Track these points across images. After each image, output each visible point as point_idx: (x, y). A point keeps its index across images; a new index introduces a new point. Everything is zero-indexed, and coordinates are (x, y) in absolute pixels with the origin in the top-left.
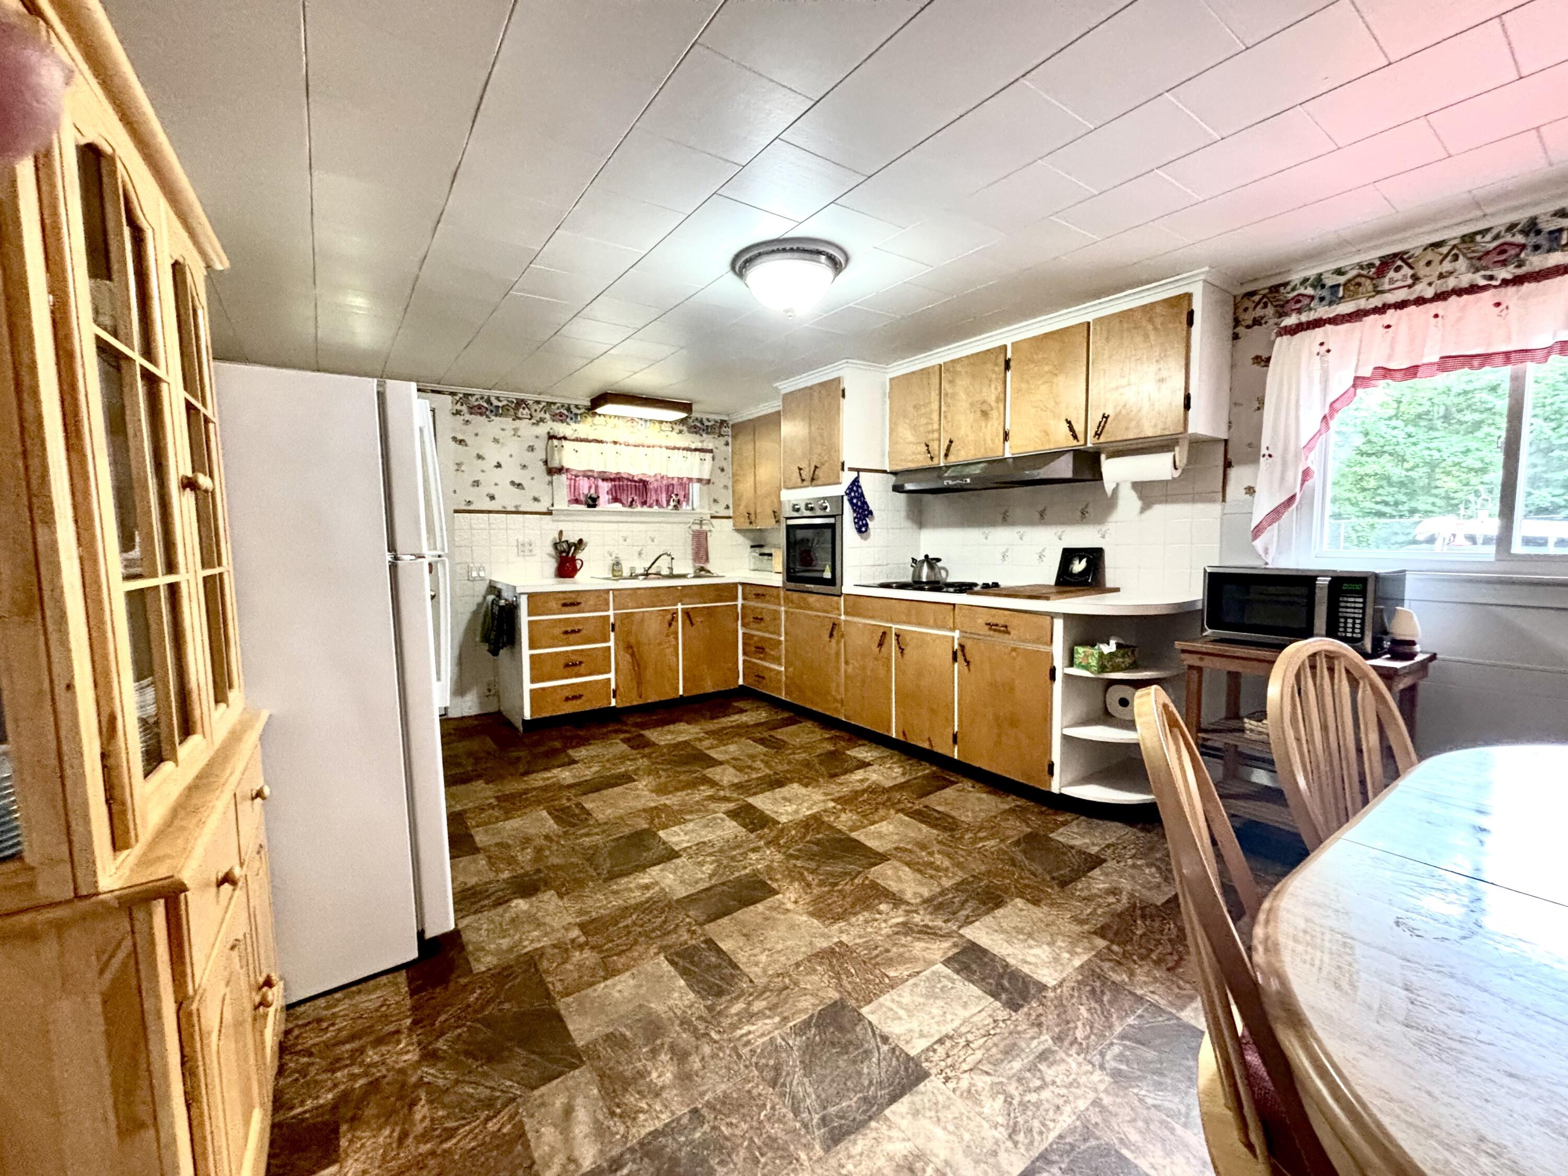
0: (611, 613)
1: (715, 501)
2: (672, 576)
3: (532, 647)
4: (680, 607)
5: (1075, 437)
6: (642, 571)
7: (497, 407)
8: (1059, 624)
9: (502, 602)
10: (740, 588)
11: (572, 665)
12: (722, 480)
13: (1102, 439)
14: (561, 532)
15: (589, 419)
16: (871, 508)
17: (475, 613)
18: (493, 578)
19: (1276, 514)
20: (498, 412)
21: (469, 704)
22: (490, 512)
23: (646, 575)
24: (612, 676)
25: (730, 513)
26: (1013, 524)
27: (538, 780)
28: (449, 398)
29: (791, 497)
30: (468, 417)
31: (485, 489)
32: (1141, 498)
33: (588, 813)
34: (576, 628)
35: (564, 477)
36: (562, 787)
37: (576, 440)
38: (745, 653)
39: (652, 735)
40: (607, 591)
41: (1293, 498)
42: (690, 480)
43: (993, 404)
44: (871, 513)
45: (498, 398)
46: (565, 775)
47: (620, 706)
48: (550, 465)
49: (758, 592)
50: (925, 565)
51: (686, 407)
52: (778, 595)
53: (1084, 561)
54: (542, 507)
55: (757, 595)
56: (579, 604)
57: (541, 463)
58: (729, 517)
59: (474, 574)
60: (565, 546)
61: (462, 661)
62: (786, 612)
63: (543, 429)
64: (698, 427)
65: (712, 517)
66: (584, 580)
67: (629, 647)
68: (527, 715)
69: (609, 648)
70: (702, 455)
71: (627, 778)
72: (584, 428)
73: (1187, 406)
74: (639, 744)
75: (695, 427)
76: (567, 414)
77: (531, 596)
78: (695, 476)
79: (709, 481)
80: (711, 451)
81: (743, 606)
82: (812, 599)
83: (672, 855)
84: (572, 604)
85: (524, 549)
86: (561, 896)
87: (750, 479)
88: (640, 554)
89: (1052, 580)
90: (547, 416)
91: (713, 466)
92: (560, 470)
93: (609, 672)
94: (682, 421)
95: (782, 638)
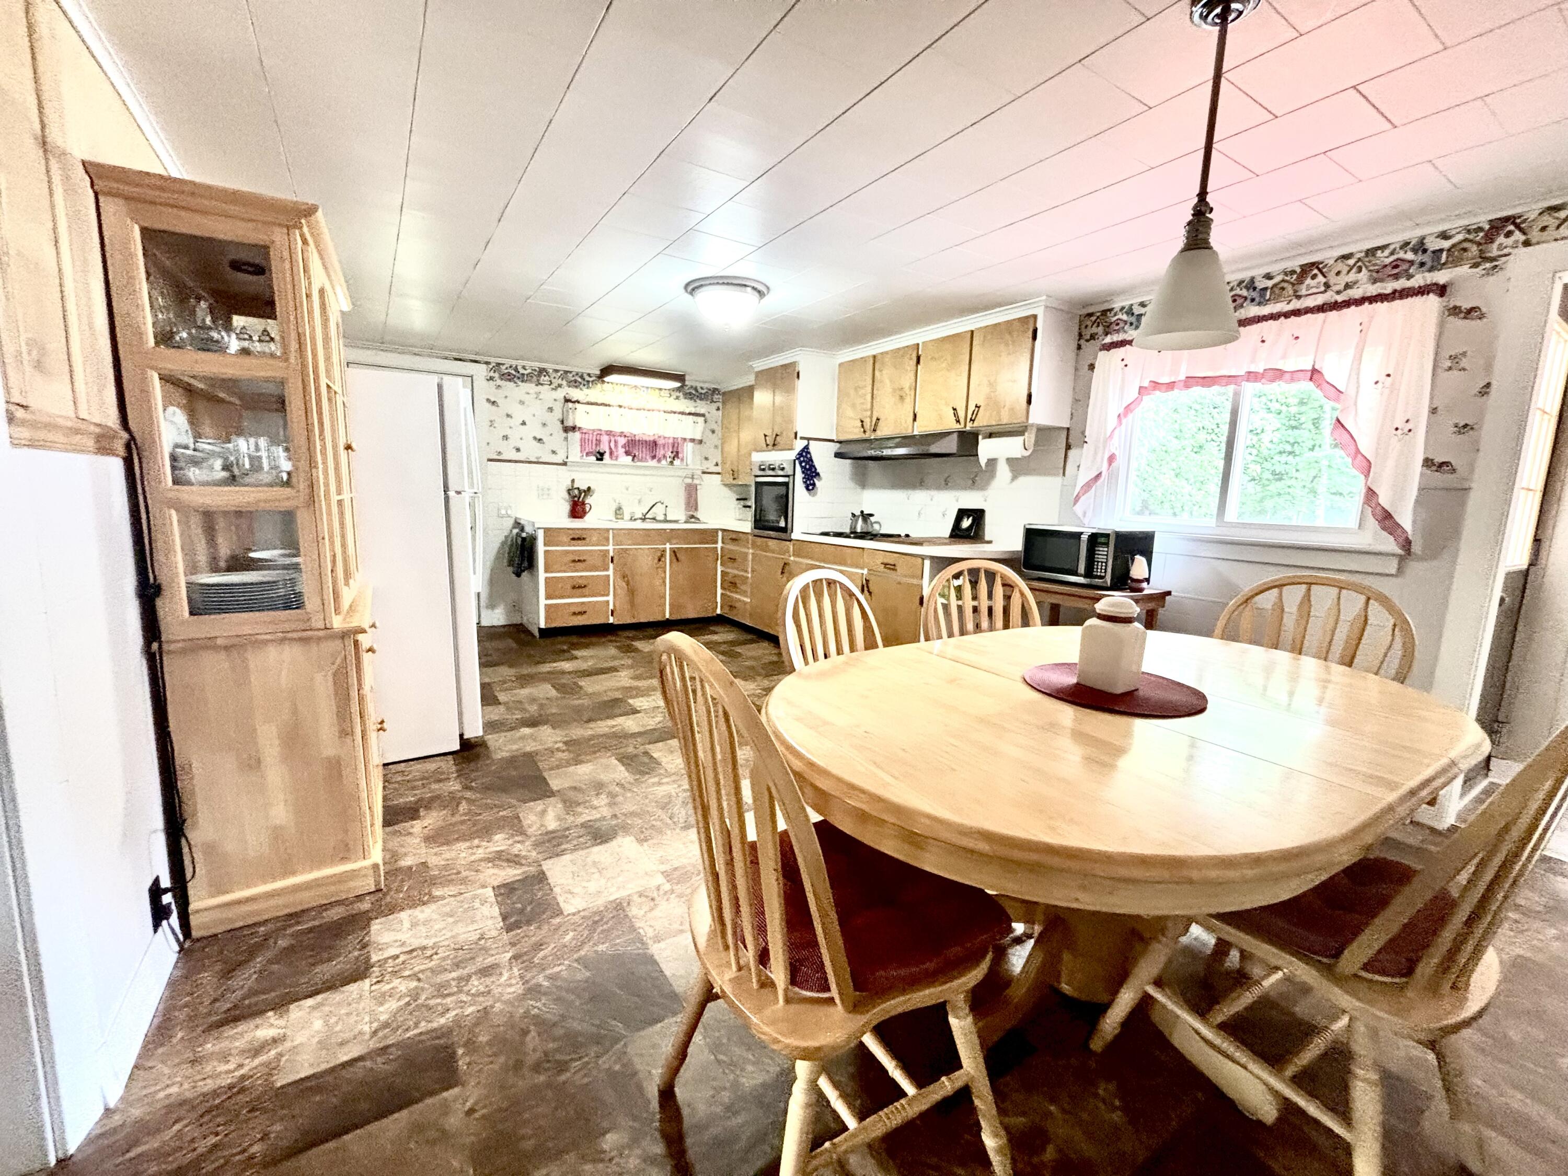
0: (611, 548)
1: (706, 459)
2: (666, 521)
3: (546, 571)
4: (668, 546)
5: (958, 421)
6: (641, 516)
7: (523, 374)
8: (927, 563)
9: (524, 535)
10: (720, 533)
11: (578, 587)
12: (714, 440)
13: (976, 424)
14: (573, 481)
15: (599, 385)
16: (818, 471)
17: (503, 544)
18: (518, 516)
19: (1088, 486)
20: (523, 378)
21: (497, 616)
22: (516, 462)
23: (644, 519)
24: (610, 598)
25: (718, 469)
26: (928, 488)
27: (546, 668)
28: (485, 366)
29: (759, 457)
30: (499, 382)
31: (513, 442)
32: (1012, 471)
33: (581, 687)
34: (581, 558)
35: (577, 435)
36: (563, 673)
37: (588, 403)
38: (722, 588)
39: (638, 644)
40: (608, 530)
41: (1099, 476)
42: (685, 439)
43: (908, 392)
44: (818, 474)
45: (524, 368)
46: (567, 666)
47: (616, 623)
48: (566, 424)
49: (734, 537)
50: (860, 519)
51: (680, 378)
52: (747, 539)
53: (971, 518)
54: (559, 458)
55: (733, 540)
56: (584, 539)
57: (559, 423)
58: (719, 473)
59: (503, 512)
60: (576, 492)
61: (493, 581)
62: (753, 554)
63: (560, 394)
64: (694, 395)
65: (704, 473)
66: (589, 521)
67: (624, 577)
68: (542, 625)
69: (608, 576)
70: (695, 418)
71: (614, 669)
72: (595, 393)
73: (1029, 401)
74: (628, 649)
75: (690, 394)
76: (580, 381)
77: (547, 531)
78: (689, 437)
79: (701, 442)
80: (703, 415)
81: (722, 548)
82: (771, 543)
83: (635, 711)
84: (579, 539)
85: (544, 493)
86: (554, 728)
87: (735, 442)
88: (640, 502)
89: (947, 533)
90: (564, 383)
91: (704, 428)
92: (574, 428)
93: (608, 595)
94: (678, 389)
95: (750, 575)
